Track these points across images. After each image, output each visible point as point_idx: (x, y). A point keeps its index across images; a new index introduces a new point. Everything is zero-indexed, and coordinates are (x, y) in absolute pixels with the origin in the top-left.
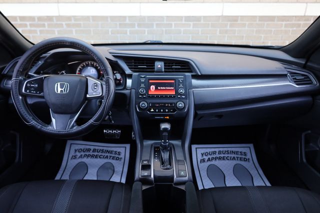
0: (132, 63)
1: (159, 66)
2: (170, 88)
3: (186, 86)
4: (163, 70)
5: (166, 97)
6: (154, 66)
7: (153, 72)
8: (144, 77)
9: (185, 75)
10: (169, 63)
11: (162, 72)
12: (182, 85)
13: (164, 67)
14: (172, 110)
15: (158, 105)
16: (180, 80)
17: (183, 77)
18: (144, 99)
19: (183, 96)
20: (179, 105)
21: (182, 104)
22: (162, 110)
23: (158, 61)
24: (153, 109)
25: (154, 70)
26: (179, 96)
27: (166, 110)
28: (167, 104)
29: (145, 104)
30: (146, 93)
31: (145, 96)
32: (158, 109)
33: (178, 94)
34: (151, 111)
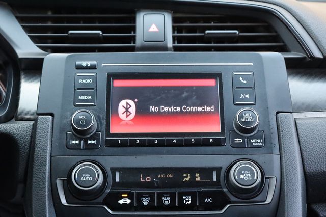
1: (154, 28)
2: (199, 109)
3: (263, 98)
4: (170, 44)
5: (184, 142)
6: (134, 29)
7: (132, 49)
8: (93, 67)
11: (165, 49)
12: (248, 95)
13: (173, 32)
14: (211, 200)
15: (149, 179)
16: (241, 79)
17: (252, 64)
18: (88, 152)
19: (254, 141)
20: (241, 175)
21: (252, 172)
22: (168, 199)
23: (148, 11)
24: (126, 195)
25: (131, 44)
26: (237, 139)
27: (185, 199)
28: (189, 175)
29: (93, 175)
30: (100, 129)
31: (93, 142)
32: (148, 195)
33: (234, 130)
34: (121, 202)
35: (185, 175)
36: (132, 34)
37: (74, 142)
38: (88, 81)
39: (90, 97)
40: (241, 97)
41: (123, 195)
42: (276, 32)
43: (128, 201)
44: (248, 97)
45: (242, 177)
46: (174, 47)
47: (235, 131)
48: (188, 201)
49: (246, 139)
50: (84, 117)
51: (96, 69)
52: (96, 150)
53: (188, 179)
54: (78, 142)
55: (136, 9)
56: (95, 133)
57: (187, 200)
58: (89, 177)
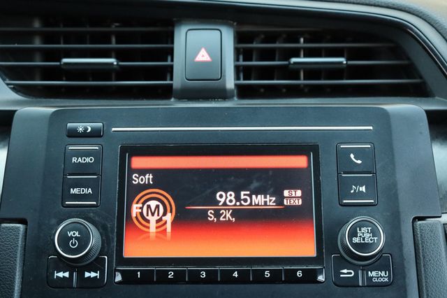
0: (28, 36)
1: (203, 56)
3: (392, 195)
4: (230, 83)
6: (171, 52)
7: (166, 93)
8: (96, 134)
9: (385, 114)
10: (271, 38)
11: (222, 94)
12: (364, 187)
13: (237, 59)
16: (352, 156)
17: (371, 128)
19: (374, 274)
23: (194, 24)
25: (166, 80)
26: (345, 271)
30: (106, 250)
31: (93, 275)
33: (340, 253)
36: (169, 63)
37: (61, 275)
38: (88, 160)
39: (90, 191)
40: (352, 191)
42: (408, 59)
44: (364, 190)
46: (237, 86)
47: (342, 256)
49: (360, 271)
50: (77, 234)
51: (101, 136)
52: (99, 290)
54: (67, 274)
55: (175, 19)
56: (97, 258)
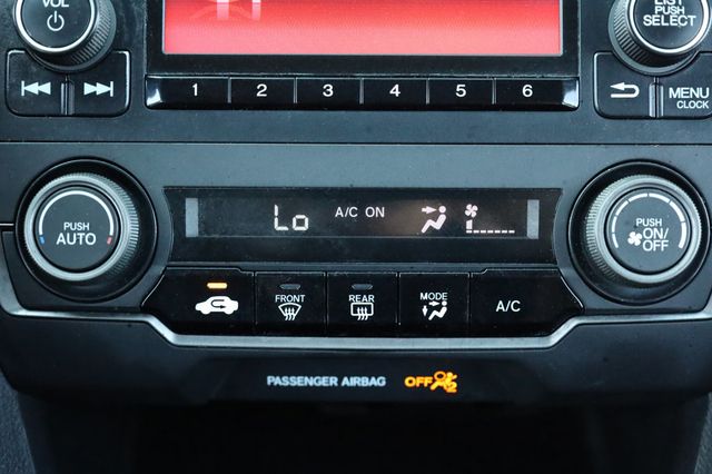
5: (427, 94)
14: (516, 306)
15: (302, 224)
18: (85, 127)
19: (680, 92)
20: (632, 234)
21: (671, 224)
22: (369, 300)
24: (223, 286)
26: (621, 86)
27: (426, 302)
28: (443, 209)
29: (98, 224)
30: (126, 37)
31: (100, 89)
32: (298, 287)
33: (611, 50)
34: (205, 307)
35: (428, 210)
37: (34, 88)
41: (211, 286)
43: (230, 306)
45: (634, 239)
48: (438, 308)
49: (652, 88)
50: (62, 3)
52: (115, 120)
53: (438, 225)
54: (46, 88)
56: (108, 54)
57: (434, 304)
58: (86, 231)
